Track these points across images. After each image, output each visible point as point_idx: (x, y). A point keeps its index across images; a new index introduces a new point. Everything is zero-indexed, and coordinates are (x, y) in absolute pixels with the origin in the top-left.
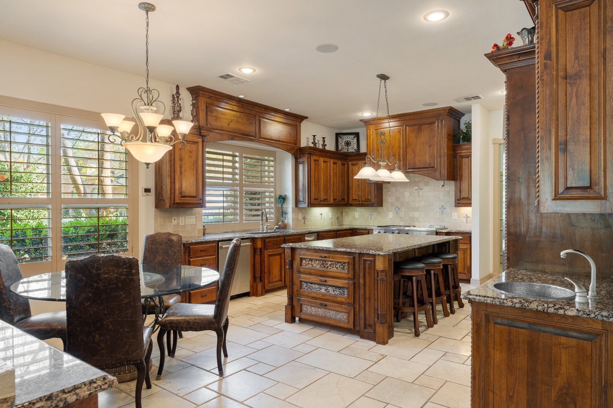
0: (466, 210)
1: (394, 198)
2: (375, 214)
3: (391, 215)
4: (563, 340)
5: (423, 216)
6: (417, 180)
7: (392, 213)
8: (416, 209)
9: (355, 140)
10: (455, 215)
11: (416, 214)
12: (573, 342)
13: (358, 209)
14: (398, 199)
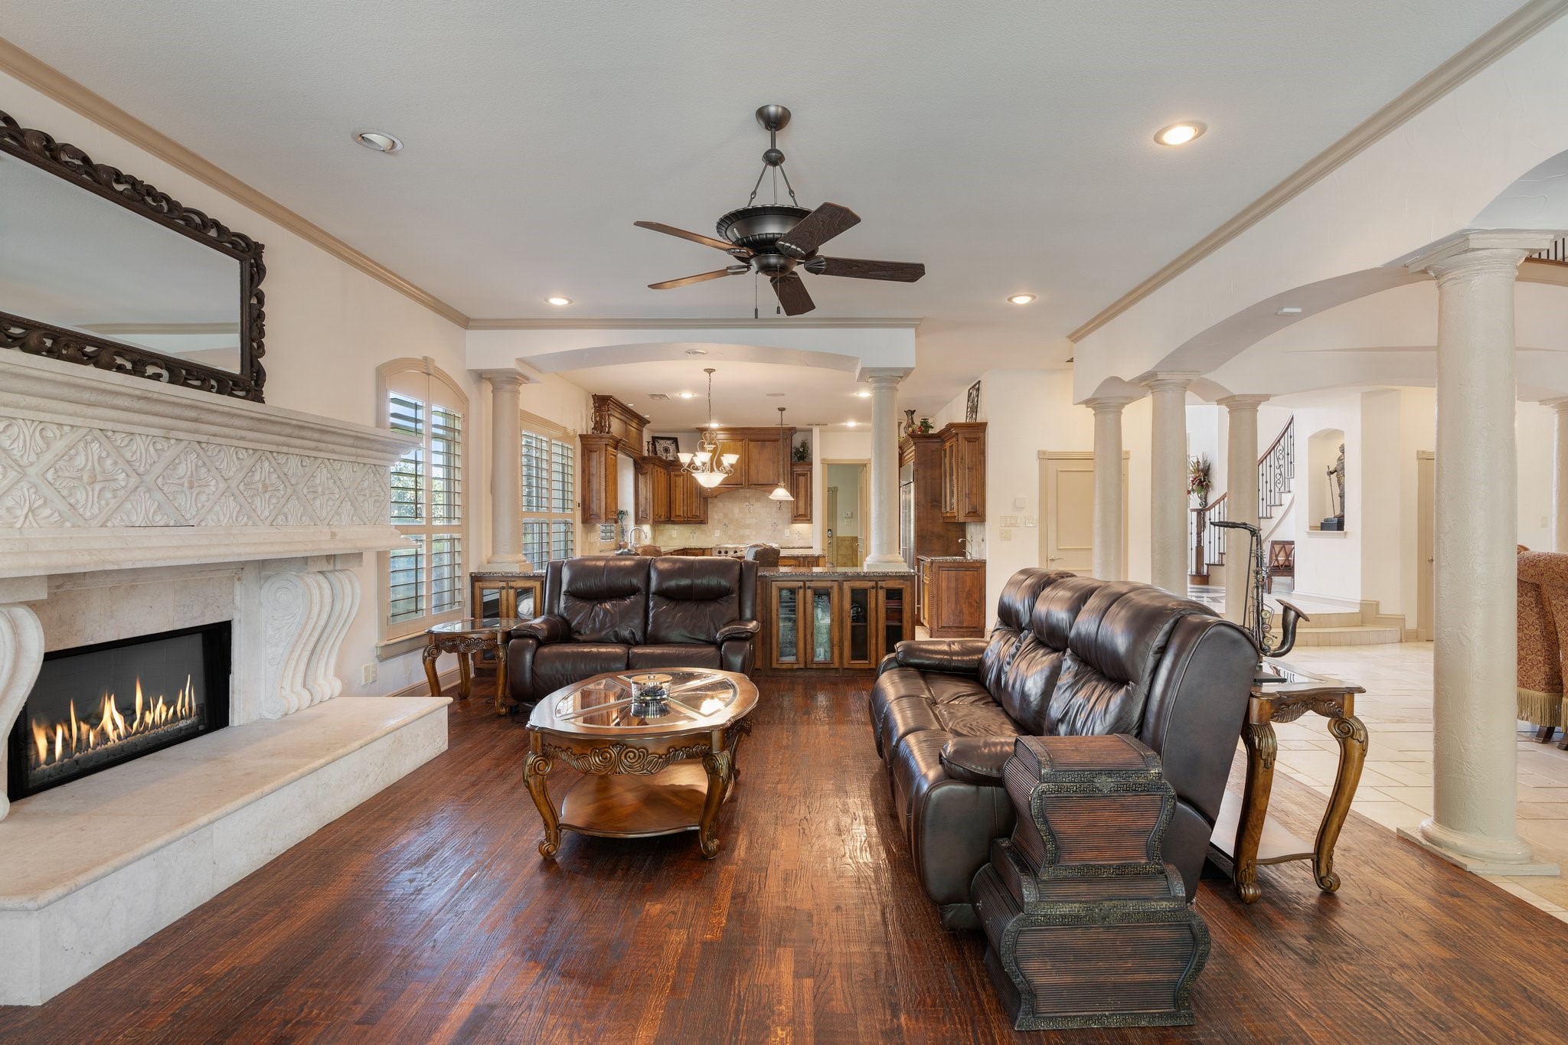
0: (801, 527)
1: (722, 514)
2: (698, 533)
3: (718, 533)
4: (968, 572)
5: (754, 533)
6: (748, 495)
7: (719, 531)
8: (747, 527)
9: (674, 446)
10: (787, 532)
11: (747, 532)
12: (971, 572)
13: (676, 527)
14: (725, 515)
